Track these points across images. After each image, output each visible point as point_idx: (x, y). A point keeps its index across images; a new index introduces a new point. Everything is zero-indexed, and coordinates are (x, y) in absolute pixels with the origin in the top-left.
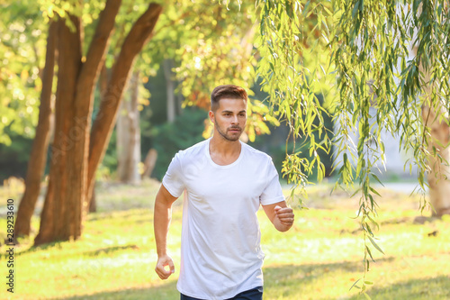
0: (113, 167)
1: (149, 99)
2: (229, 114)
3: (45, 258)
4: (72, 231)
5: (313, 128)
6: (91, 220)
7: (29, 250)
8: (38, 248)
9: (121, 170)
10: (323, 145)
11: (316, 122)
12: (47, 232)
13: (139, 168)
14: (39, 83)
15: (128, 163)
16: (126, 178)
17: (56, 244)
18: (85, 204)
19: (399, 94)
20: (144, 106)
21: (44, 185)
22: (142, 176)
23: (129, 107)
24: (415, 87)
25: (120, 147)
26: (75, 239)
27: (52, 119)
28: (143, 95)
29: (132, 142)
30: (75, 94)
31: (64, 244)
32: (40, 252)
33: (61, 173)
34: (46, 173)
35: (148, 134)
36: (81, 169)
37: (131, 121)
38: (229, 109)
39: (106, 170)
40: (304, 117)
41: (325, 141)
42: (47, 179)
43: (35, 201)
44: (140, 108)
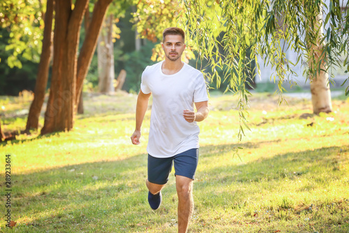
0: (95, 83)
1: (120, 34)
2: (170, 44)
3: (48, 143)
4: (66, 125)
5: (213, 54)
6: (79, 119)
7: (38, 138)
8: (44, 136)
9: (100, 84)
10: (219, 64)
11: (214, 50)
12: (49, 126)
13: (114, 83)
14: (42, 23)
15: (106, 79)
16: (104, 90)
17: (56, 134)
18: (75, 107)
19: (264, 32)
20: (116, 39)
21: (47, 95)
22: (116, 89)
23: (106, 40)
24: (273, 28)
25: (100, 68)
26: (68, 130)
27: (52, 48)
28: (116, 31)
29: (108, 65)
30: (67, 32)
31: (61, 134)
32: (45, 139)
33: (58, 86)
34: (48, 86)
35: (121, 59)
36: (72, 82)
37: (108, 49)
38: (170, 41)
39: (90, 85)
40: (207, 47)
41: (220, 62)
42: (49, 90)
43: (41, 105)
44: (114, 41)
